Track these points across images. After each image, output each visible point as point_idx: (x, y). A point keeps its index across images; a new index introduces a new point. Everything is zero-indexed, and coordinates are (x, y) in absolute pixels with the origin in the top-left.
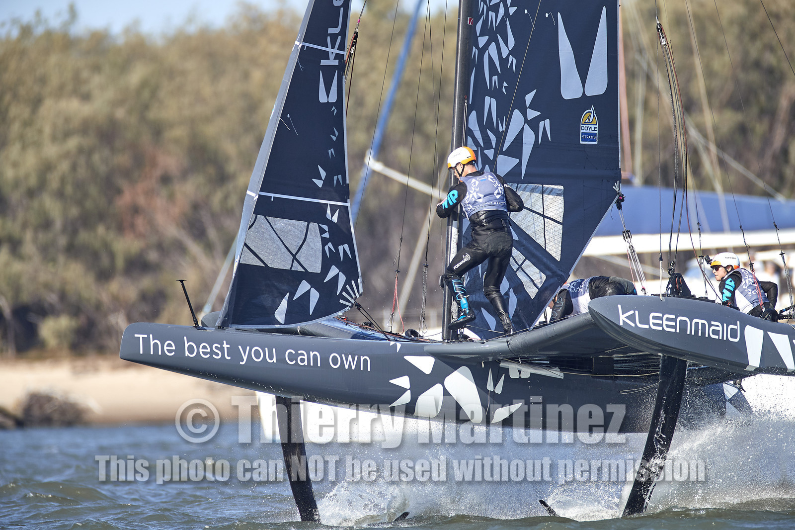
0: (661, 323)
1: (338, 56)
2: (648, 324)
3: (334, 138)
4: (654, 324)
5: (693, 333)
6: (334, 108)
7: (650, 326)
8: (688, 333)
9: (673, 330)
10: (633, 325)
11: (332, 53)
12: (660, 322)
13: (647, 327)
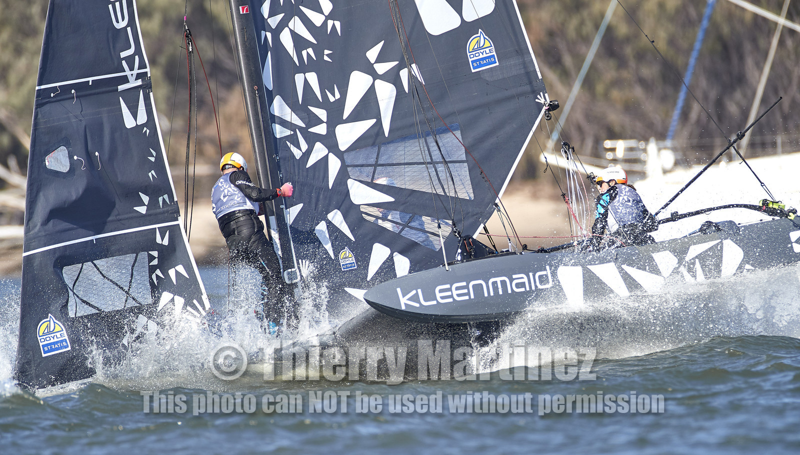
0: (451, 294)
1: (138, 76)
2: (435, 299)
3: (153, 159)
4: (442, 298)
5: (492, 294)
6: (145, 129)
7: (437, 301)
8: (486, 295)
9: (467, 298)
10: (417, 305)
11: (132, 75)
12: (449, 293)
13: (434, 302)
